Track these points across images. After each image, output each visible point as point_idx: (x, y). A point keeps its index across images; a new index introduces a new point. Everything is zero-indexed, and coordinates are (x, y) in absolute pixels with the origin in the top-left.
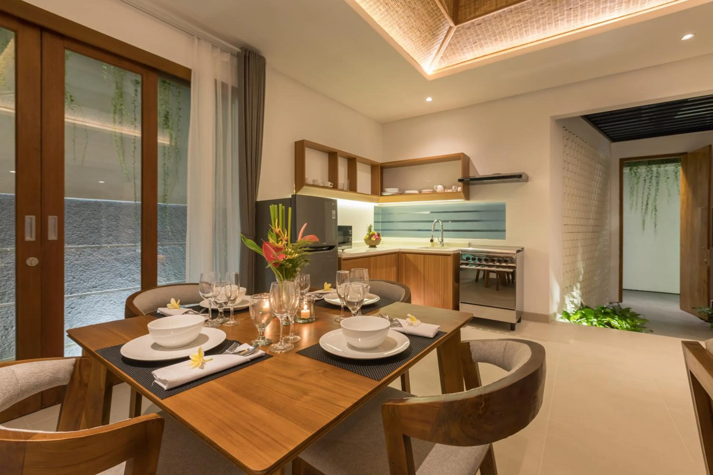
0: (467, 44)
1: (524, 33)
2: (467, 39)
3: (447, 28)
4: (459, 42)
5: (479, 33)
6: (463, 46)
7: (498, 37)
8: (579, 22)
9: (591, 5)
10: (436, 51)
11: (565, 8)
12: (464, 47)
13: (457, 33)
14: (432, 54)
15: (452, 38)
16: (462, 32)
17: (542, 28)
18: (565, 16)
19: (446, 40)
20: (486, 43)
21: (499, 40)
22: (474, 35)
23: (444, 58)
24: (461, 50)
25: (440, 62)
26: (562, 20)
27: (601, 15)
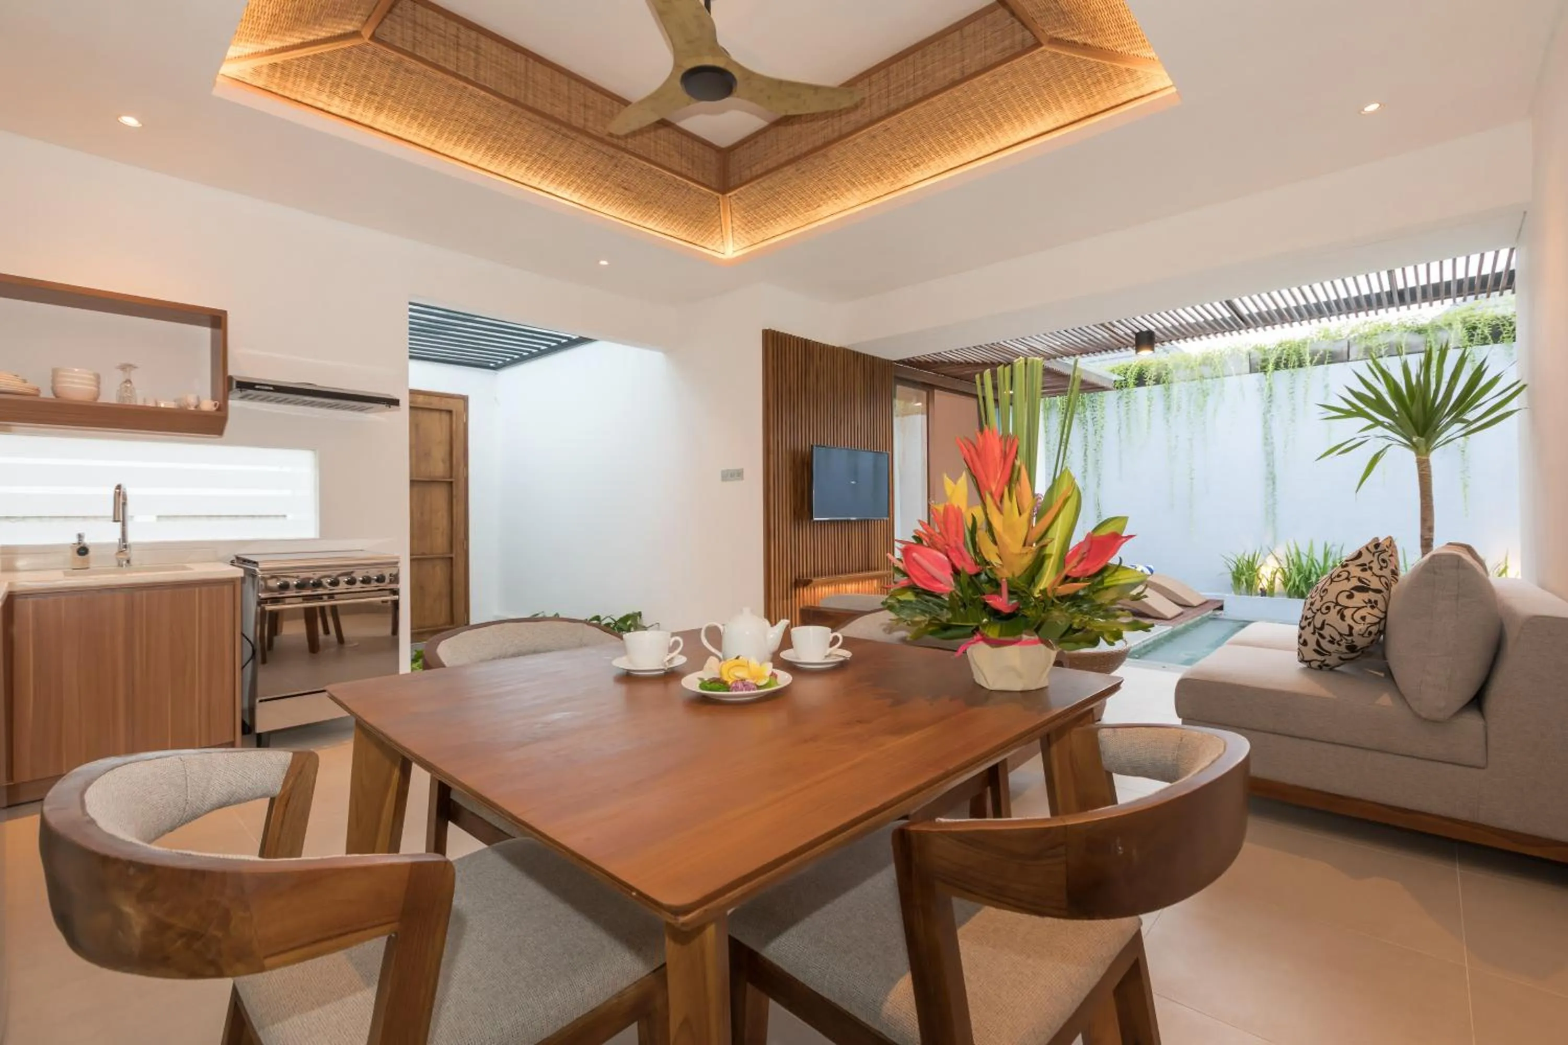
0: (356, 84)
1: (465, 142)
2: (365, 77)
3: (350, 28)
4: (343, 68)
5: (397, 86)
6: (344, 80)
7: (421, 116)
8: (538, 179)
9: (564, 169)
10: (278, 45)
11: (539, 150)
12: (346, 84)
13: (355, 51)
14: (263, 44)
15: (337, 51)
16: (368, 56)
17: (492, 153)
18: (531, 159)
19: (323, 46)
20: (392, 110)
21: (419, 121)
22: (385, 80)
23: (279, 69)
24: (332, 84)
25: (257, 71)
26: (524, 161)
27: (563, 188)
